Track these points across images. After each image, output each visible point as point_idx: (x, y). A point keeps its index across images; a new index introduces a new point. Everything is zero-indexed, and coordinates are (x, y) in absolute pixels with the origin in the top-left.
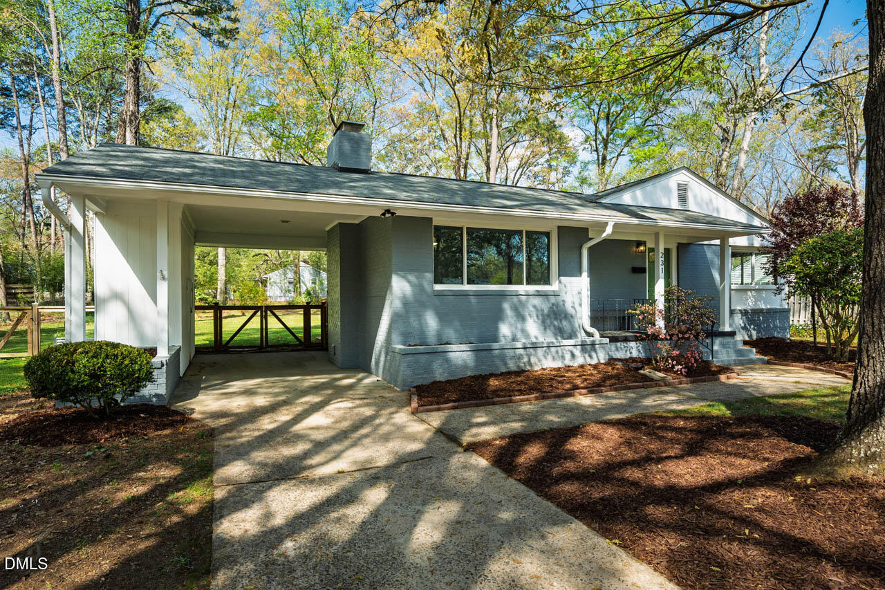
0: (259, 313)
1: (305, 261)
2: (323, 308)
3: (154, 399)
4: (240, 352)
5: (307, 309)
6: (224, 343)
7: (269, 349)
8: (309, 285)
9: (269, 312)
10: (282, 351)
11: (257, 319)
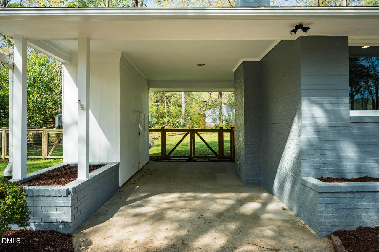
0: (189, 135)
1: (225, 104)
2: (231, 130)
3: (61, 227)
4: (177, 160)
5: (220, 131)
6: (167, 153)
7: (195, 159)
8: (227, 116)
9: (195, 134)
10: (204, 161)
11: (188, 138)
